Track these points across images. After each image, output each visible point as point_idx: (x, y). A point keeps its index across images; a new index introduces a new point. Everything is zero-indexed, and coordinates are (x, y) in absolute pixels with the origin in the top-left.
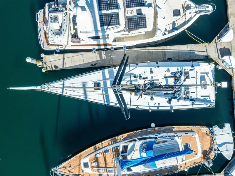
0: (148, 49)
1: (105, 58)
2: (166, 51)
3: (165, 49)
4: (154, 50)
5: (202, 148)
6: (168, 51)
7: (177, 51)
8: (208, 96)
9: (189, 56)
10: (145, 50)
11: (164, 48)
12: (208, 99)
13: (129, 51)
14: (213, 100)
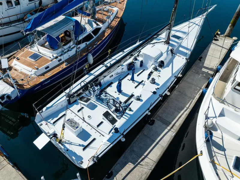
0: (186, 110)
1: (202, 70)
2: (169, 128)
3: (172, 128)
4: (181, 116)
5: (16, 70)
6: (166, 130)
7: (157, 141)
8: (54, 123)
9: (135, 149)
10: (187, 106)
11: (174, 128)
12: (51, 120)
13: (198, 92)
14: (42, 125)
